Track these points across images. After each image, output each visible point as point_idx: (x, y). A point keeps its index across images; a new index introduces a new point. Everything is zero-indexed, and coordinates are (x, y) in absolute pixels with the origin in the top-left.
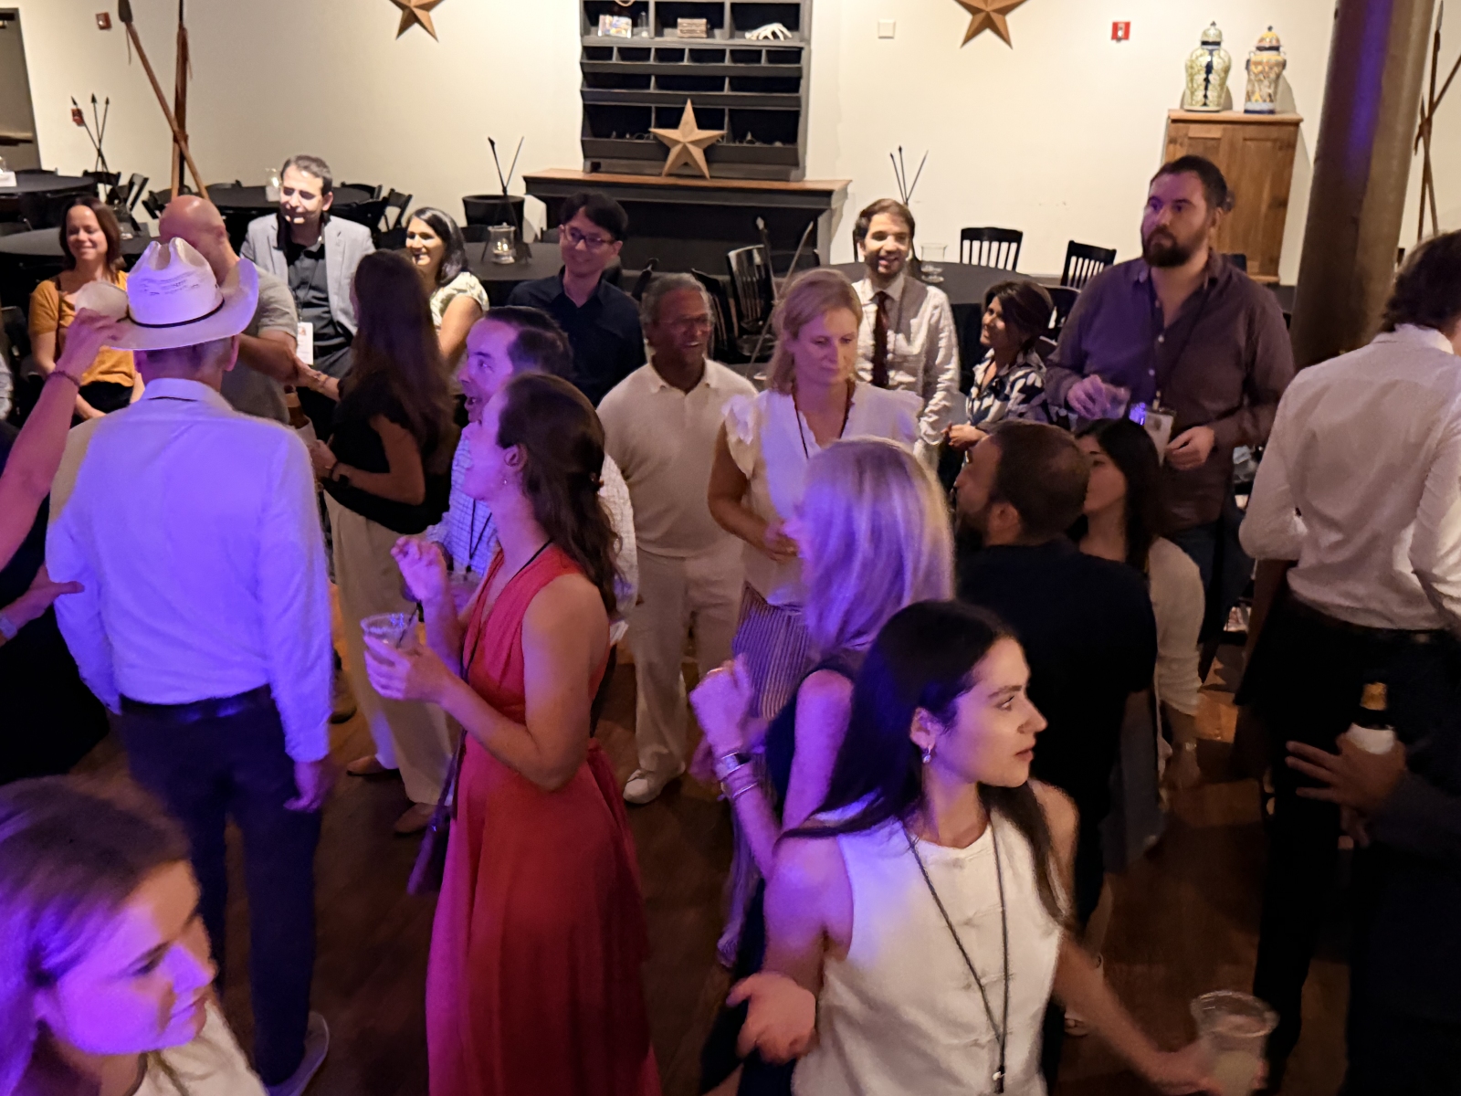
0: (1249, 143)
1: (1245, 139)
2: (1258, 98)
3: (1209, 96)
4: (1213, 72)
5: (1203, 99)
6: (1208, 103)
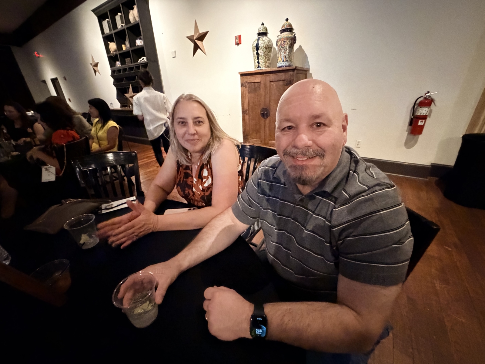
0: (272, 83)
1: (271, 82)
2: (281, 60)
3: (260, 62)
4: (260, 49)
5: (258, 64)
6: (260, 66)
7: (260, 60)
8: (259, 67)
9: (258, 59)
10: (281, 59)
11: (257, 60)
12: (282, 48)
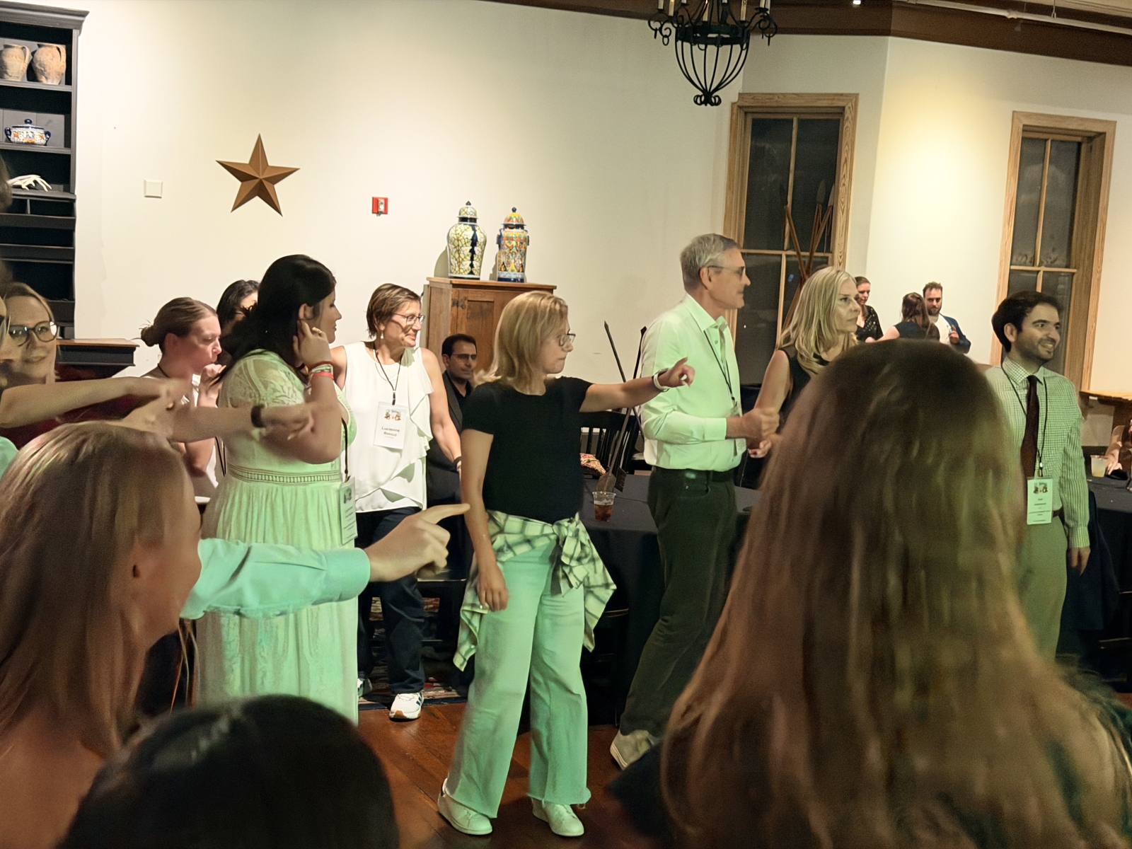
2: (514, 268)
3: (475, 266)
4: (478, 245)
5: (470, 268)
6: (474, 272)
7: (474, 263)
8: (471, 273)
9: (472, 259)
10: (516, 267)
11: (470, 262)
12: (517, 251)
